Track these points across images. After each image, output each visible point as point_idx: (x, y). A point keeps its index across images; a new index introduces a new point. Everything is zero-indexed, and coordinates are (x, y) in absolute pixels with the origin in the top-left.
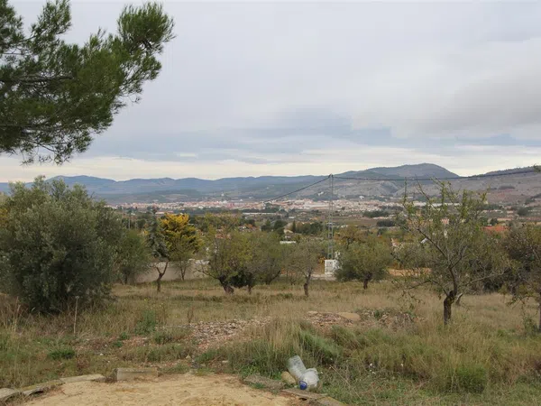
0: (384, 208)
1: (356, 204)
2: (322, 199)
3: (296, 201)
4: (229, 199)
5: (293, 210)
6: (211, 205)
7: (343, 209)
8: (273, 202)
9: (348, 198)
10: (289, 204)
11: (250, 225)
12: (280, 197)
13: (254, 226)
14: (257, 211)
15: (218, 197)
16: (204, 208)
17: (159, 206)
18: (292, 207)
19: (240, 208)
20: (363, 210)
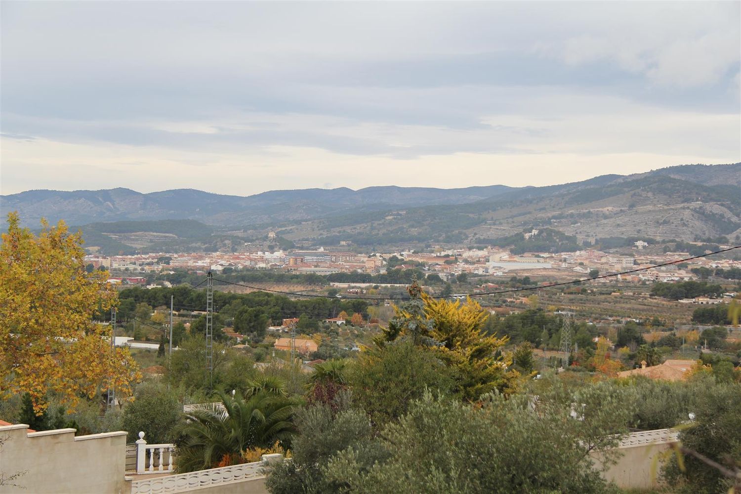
0: (704, 273)
1: (627, 262)
2: (537, 248)
3: (466, 254)
4: (287, 246)
5: (463, 278)
6: (243, 261)
7: (594, 275)
8: (406, 255)
9: (605, 245)
10: (450, 261)
11: (357, 317)
12: (422, 243)
13: (365, 317)
14: (365, 278)
15: (259, 241)
16: (226, 271)
17: (106, 263)
18: (459, 269)
19: (323, 271)
20: (648, 276)
